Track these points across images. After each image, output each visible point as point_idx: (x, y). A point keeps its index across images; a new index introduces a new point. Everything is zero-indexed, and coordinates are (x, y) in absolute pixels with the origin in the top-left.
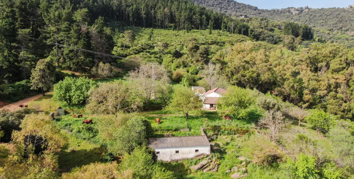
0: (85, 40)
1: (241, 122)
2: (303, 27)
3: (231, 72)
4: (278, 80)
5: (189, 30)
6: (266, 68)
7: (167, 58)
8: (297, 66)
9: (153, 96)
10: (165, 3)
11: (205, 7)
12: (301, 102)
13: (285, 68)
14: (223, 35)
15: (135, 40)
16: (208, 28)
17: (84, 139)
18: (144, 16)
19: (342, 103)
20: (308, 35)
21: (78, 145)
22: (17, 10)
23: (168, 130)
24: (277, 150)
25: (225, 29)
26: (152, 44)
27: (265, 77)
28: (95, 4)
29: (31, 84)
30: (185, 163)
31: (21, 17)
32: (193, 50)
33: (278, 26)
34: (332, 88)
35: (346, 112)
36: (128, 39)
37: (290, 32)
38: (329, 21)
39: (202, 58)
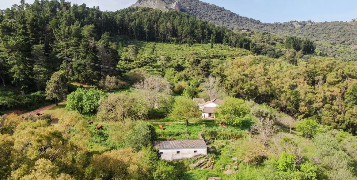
0: (93, 55)
1: (235, 129)
2: (305, 41)
3: (230, 84)
4: (276, 92)
5: (191, 44)
6: (264, 81)
7: (169, 72)
8: (295, 80)
9: (156, 106)
10: (168, 17)
11: (207, 21)
12: (297, 114)
13: (283, 81)
14: (225, 49)
15: (138, 54)
16: (209, 42)
17: (96, 142)
18: (147, 30)
19: (337, 114)
20: (309, 49)
21: (91, 147)
22: (28, 26)
23: (170, 135)
24: (267, 152)
25: (227, 43)
26: (155, 57)
27: (262, 89)
28: (99, 19)
29: (46, 95)
30: (185, 162)
31: (33, 33)
32: (195, 63)
33: (279, 40)
34: (327, 101)
35: (340, 123)
36: (131, 53)
37: (292, 46)
38: (332, 34)
39: (203, 71)
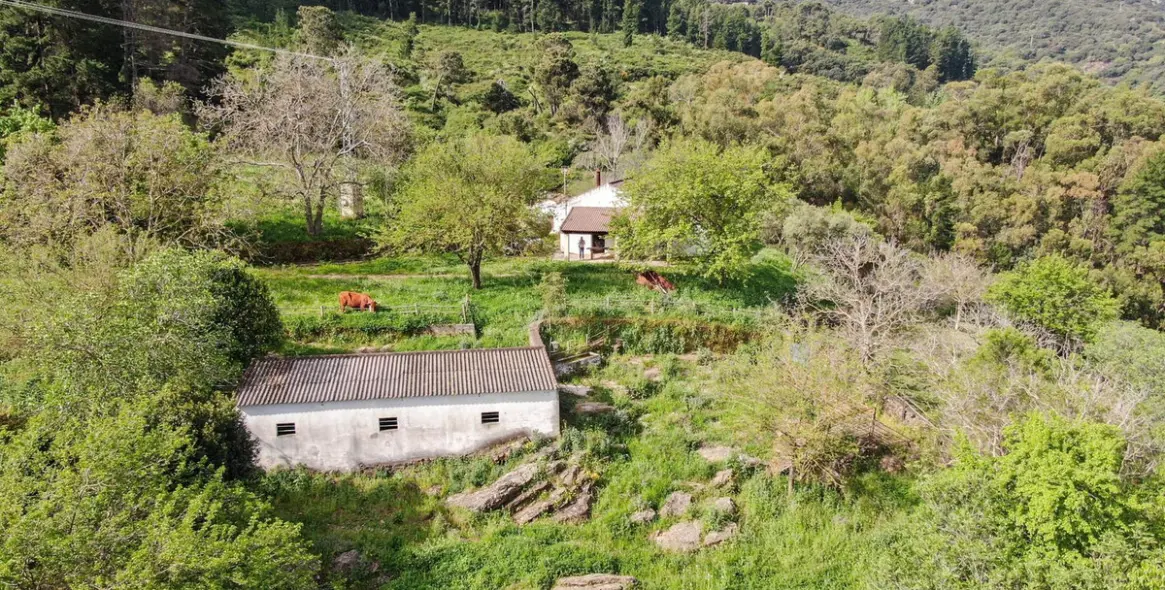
1: (718, 299)
2: (944, 37)
5: (552, 28)
7: (462, 113)
8: (929, 145)
13: (888, 148)
14: (674, 51)
16: (620, 28)
20: (957, 65)
23: (374, 332)
25: (680, 34)
26: (414, 68)
32: (556, 77)
33: (860, 32)
34: (1051, 220)
36: (311, 40)
37: (901, 51)
38: (1025, 25)
39: (587, 107)
